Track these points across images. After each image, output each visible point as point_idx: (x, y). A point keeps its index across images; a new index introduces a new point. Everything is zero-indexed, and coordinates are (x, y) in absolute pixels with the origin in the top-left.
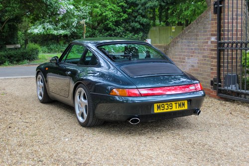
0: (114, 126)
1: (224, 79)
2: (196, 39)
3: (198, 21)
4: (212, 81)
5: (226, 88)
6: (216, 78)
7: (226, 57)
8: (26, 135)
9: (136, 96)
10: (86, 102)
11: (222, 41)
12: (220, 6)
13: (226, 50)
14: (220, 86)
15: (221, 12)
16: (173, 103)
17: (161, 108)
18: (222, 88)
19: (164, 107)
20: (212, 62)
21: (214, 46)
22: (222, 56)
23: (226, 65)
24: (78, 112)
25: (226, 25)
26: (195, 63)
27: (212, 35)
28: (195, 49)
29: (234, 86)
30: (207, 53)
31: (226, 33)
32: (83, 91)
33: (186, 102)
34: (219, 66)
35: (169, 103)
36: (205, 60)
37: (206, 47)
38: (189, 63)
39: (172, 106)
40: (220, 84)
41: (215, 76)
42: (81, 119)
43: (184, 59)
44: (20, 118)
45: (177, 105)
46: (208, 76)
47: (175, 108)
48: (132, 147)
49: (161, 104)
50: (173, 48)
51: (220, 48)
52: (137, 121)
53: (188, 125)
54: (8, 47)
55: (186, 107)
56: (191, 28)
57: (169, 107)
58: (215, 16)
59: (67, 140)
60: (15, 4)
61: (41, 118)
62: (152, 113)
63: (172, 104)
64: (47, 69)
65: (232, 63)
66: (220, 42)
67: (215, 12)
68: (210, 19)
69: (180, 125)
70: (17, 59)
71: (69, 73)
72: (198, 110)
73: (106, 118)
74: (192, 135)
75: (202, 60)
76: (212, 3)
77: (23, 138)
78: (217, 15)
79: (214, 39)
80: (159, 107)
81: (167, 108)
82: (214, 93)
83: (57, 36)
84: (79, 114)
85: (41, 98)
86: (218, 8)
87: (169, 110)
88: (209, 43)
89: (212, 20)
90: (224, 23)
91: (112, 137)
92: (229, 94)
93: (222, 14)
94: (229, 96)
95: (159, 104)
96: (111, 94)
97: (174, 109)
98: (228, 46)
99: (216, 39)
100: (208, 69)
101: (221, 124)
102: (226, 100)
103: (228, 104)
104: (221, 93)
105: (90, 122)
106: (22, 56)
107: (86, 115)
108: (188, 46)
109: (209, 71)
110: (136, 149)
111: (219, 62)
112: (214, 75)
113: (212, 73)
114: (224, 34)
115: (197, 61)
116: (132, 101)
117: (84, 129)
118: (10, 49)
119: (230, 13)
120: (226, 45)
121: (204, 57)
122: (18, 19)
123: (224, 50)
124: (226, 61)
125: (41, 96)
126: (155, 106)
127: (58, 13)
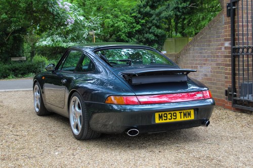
0: (112, 140)
1: (240, 88)
2: (209, 46)
3: (210, 26)
4: (226, 91)
5: (242, 98)
6: (231, 87)
7: (241, 63)
8: (13, 148)
9: (134, 104)
10: (80, 111)
11: (237, 46)
12: (234, 7)
13: (241, 56)
14: (235, 96)
15: (234, 15)
16: (178, 112)
17: (164, 118)
18: (238, 98)
19: (167, 117)
20: (226, 69)
21: (228, 53)
22: (237, 63)
23: (241, 72)
24: (72, 123)
25: (241, 28)
26: (208, 72)
27: (226, 40)
28: (208, 56)
29: (250, 95)
30: (220, 60)
31: (241, 37)
32: (78, 101)
33: (192, 112)
34: (234, 74)
35: (172, 112)
36: (219, 68)
37: (220, 54)
38: (202, 72)
39: (176, 116)
40: (235, 93)
41: (230, 85)
42: (75, 131)
43: (196, 67)
44: (11, 131)
45: (182, 114)
46: (223, 85)
47: (180, 118)
48: (128, 161)
49: (163, 113)
50: (184, 56)
51: (235, 53)
52: (135, 132)
53: (196, 138)
54: (13, 59)
55: (192, 117)
56: (202, 34)
57: (173, 117)
58: (229, 20)
59: (57, 153)
60: (21, 14)
61: (33, 130)
62: (153, 123)
63: (176, 113)
64: (43, 78)
65: (248, 71)
66: (234, 47)
67: (228, 15)
68: (223, 23)
69: (187, 138)
70: (22, 72)
71: (64, 81)
72: (207, 120)
73: (104, 130)
74: (200, 149)
75: (216, 68)
76: (225, 5)
77: (9, 152)
78: (230, 18)
79: (227, 44)
80: (160, 117)
81: (170, 118)
82: (229, 104)
83: (67, 48)
84: (73, 126)
85: (37, 110)
86: (232, 11)
87: (173, 120)
88: (223, 49)
89: (225, 24)
90: (239, 26)
91: (109, 150)
92: (245, 105)
93: (236, 17)
94: (245, 108)
95: (160, 114)
96: (107, 102)
97: (178, 119)
98: (243, 52)
99: (231, 44)
100: (222, 77)
101: (234, 137)
102: (242, 111)
103: (244, 115)
104: (237, 104)
105: (85, 134)
106: (28, 69)
107: (80, 127)
108: (201, 53)
109: (224, 79)
110: (132, 163)
111: (234, 70)
112: (228, 84)
113: (226, 82)
114: (239, 38)
115: (210, 70)
116: (130, 109)
117: (79, 142)
118: (15, 61)
119: (245, 15)
120: (241, 50)
121: (217, 64)
122: (23, 30)
123: (238, 56)
124: (241, 68)
125: (38, 108)
126: (157, 115)
127: (66, 23)
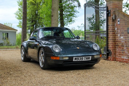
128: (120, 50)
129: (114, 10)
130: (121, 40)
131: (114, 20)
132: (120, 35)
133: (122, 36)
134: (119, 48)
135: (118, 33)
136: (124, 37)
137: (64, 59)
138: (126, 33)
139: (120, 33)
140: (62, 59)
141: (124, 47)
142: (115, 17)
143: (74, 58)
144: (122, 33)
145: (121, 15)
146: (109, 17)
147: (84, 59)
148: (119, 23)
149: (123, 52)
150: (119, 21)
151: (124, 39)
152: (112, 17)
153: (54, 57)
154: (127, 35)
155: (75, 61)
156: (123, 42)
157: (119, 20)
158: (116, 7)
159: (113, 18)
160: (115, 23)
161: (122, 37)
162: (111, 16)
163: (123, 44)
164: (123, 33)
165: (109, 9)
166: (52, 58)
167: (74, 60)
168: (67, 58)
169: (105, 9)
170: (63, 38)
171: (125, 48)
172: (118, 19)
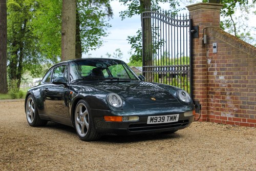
128: (218, 101)
129: (205, 27)
130: (219, 82)
131: (205, 44)
132: (219, 74)
133: (222, 75)
134: (217, 97)
135: (214, 69)
136: (225, 78)
137: (131, 120)
138: (229, 69)
139: (217, 70)
140: (127, 121)
141: (225, 95)
142: (208, 39)
143: (149, 117)
144: (221, 69)
145: (219, 36)
146: (195, 40)
147: (167, 120)
148: (215, 50)
149: (224, 105)
150: (215, 47)
151: (227, 80)
152: (201, 38)
153: (111, 117)
154: (232, 73)
155: (151, 123)
156: (224, 85)
157: (216, 45)
158: (209, 21)
159: (203, 41)
160: (207, 50)
161: (221, 78)
162: (198, 37)
163: (224, 90)
164: (224, 69)
165: (196, 24)
166: (107, 119)
167: (148, 122)
168: (136, 119)
169: (187, 24)
170: (116, 80)
171: (228, 97)
172: (212, 42)
